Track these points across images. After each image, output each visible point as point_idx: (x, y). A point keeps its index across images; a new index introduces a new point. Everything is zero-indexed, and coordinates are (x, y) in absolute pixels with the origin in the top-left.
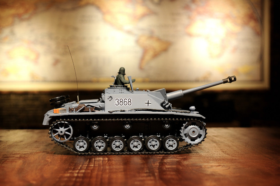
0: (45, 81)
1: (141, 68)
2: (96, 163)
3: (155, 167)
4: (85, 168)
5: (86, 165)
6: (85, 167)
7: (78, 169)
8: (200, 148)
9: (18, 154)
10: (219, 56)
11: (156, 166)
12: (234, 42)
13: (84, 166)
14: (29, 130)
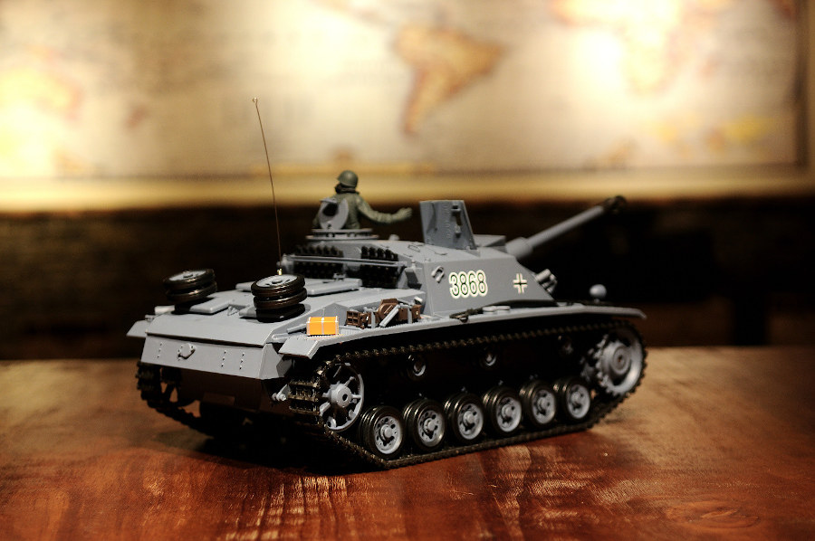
0: (101, 176)
1: (408, 130)
2: (309, 501)
3: (506, 518)
4: (278, 521)
5: (280, 511)
6: (275, 516)
7: (254, 527)
8: (641, 433)
9: (51, 463)
10: (661, 87)
11: (510, 511)
12: (708, 42)
13: (272, 512)
14: (72, 363)
